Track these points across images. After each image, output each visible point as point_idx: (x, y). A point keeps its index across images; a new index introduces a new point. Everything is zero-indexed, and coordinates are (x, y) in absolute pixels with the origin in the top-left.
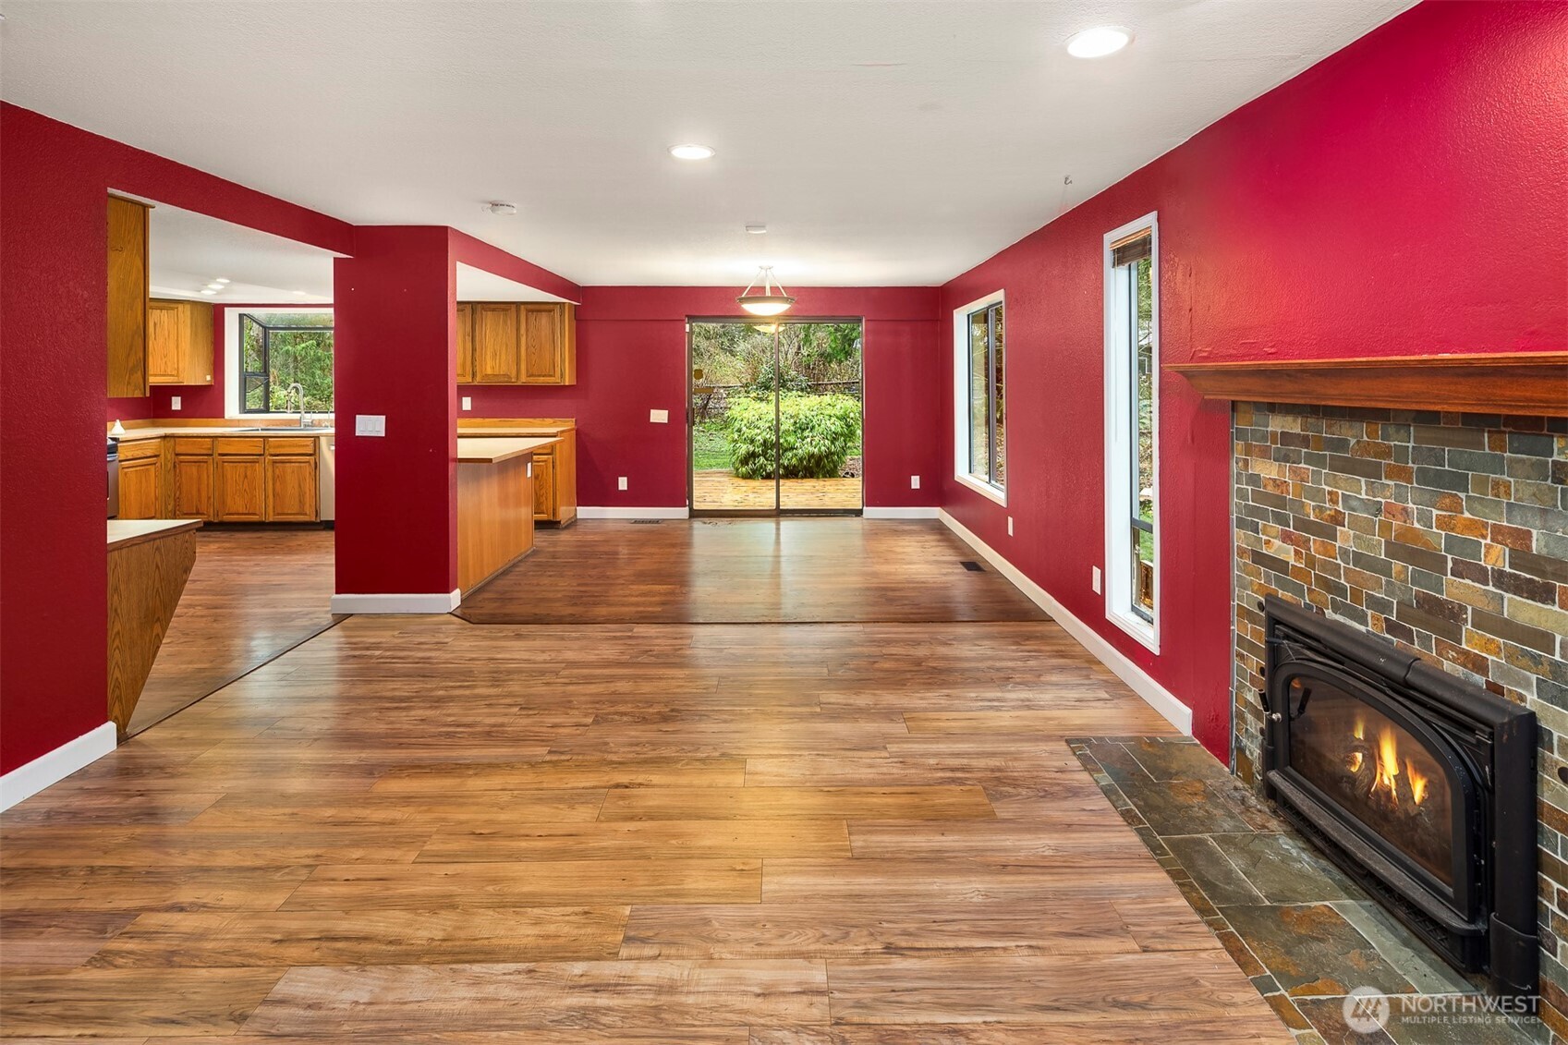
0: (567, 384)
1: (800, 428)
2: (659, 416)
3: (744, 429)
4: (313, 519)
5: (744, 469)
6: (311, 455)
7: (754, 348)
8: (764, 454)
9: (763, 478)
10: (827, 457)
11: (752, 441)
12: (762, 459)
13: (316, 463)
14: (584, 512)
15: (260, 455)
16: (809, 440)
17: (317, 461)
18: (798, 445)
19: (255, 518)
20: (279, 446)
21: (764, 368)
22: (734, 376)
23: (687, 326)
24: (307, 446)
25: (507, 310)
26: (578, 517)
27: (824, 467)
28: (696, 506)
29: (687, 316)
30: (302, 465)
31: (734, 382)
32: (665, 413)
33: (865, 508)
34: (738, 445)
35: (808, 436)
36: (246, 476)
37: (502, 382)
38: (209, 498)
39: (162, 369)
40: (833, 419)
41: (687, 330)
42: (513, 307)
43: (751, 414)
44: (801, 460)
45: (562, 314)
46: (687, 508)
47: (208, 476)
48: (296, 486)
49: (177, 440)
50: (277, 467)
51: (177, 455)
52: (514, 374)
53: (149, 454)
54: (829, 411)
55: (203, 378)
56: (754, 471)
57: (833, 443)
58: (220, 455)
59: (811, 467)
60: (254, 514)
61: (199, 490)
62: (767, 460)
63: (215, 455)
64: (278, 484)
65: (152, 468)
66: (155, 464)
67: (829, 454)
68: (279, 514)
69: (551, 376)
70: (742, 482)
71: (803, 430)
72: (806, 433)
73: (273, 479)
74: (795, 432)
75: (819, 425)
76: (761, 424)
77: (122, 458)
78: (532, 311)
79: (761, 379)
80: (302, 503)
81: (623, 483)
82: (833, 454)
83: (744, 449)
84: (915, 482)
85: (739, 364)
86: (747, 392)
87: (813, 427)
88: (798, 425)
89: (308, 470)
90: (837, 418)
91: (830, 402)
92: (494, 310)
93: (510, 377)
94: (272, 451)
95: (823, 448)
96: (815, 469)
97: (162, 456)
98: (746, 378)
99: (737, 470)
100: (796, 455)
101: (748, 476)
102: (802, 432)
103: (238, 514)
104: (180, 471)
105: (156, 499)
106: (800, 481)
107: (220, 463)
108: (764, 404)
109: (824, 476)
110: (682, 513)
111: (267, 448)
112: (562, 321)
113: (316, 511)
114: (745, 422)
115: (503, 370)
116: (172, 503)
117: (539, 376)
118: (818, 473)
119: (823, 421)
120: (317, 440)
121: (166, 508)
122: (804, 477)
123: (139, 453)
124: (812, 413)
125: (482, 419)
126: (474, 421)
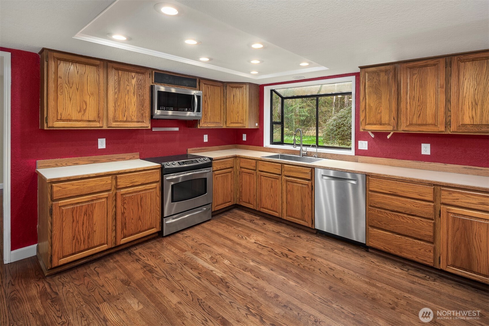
4: (310, 226)
6: (309, 180)
13: (312, 186)
15: (279, 175)
17: (313, 185)
19: (276, 214)
20: (290, 171)
24: (306, 173)
30: (304, 186)
36: (272, 187)
38: (254, 195)
39: (237, 120)
47: (254, 183)
48: (300, 200)
49: (241, 159)
50: (289, 184)
51: (241, 167)
53: (228, 167)
55: (253, 125)
58: (259, 171)
60: (276, 212)
61: (250, 190)
63: (257, 171)
64: (289, 196)
65: (229, 174)
66: (231, 172)
68: (289, 216)
73: (286, 192)
77: (215, 169)
80: (303, 212)
89: (307, 190)
94: (286, 173)
97: (235, 167)
103: (268, 209)
104: (242, 177)
105: (231, 191)
107: (259, 176)
111: (283, 170)
113: (312, 221)
116: (239, 193)
120: (313, 170)
121: (236, 196)
123: (223, 166)
125: (444, 164)
126: (435, 165)
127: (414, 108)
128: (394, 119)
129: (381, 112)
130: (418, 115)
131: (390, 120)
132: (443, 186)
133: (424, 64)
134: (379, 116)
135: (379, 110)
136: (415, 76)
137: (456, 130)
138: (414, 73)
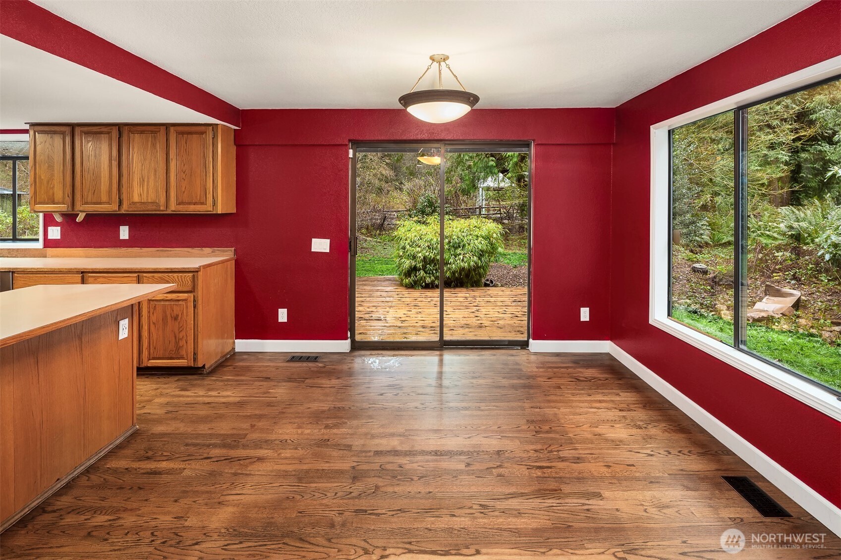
0: (219, 212)
1: (454, 246)
2: (320, 245)
3: (408, 247)
5: (407, 280)
7: (414, 187)
8: (424, 268)
9: (423, 288)
10: (474, 270)
11: (414, 257)
12: (422, 272)
14: (243, 345)
16: (461, 257)
18: (451, 260)
21: (421, 199)
22: (402, 204)
23: (351, 151)
25: (156, 132)
26: (237, 350)
27: (472, 277)
28: (358, 338)
29: (350, 141)
31: (402, 208)
32: (327, 242)
33: (531, 340)
34: (403, 260)
35: (460, 254)
37: (150, 210)
40: (480, 239)
41: (351, 155)
42: (163, 129)
43: (413, 235)
44: (454, 273)
45: (214, 137)
46: (349, 341)
52: (163, 200)
54: (477, 232)
56: (415, 282)
57: (480, 259)
59: (461, 279)
62: (426, 273)
67: (477, 268)
69: (202, 204)
70: (405, 292)
71: (456, 248)
72: (459, 251)
74: (449, 249)
75: (469, 244)
76: (421, 243)
78: (183, 133)
79: (419, 206)
81: (283, 315)
82: (480, 267)
83: (407, 264)
84: (585, 314)
85: (406, 198)
86: (410, 216)
87: (464, 246)
88: (451, 244)
90: (483, 237)
91: (476, 224)
92: (142, 132)
93: (158, 205)
95: (472, 263)
96: (465, 280)
98: (409, 205)
99: (402, 280)
100: (450, 269)
101: (411, 286)
102: (455, 250)
106: (452, 290)
108: (423, 227)
109: (473, 286)
110: (343, 346)
112: (214, 145)
114: (409, 241)
115: (152, 197)
117: (189, 203)
118: (467, 283)
119: (472, 241)
122: (456, 286)
124: (463, 234)
125: (139, 249)
126: (131, 250)
127: (89, 183)
128: (68, 196)
129: (54, 187)
130: (93, 191)
131: (64, 198)
132: (89, 272)
133: (98, 130)
134: (51, 192)
135: (51, 184)
136: (90, 144)
137: (127, 209)
138: (89, 139)
